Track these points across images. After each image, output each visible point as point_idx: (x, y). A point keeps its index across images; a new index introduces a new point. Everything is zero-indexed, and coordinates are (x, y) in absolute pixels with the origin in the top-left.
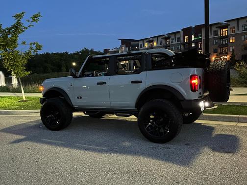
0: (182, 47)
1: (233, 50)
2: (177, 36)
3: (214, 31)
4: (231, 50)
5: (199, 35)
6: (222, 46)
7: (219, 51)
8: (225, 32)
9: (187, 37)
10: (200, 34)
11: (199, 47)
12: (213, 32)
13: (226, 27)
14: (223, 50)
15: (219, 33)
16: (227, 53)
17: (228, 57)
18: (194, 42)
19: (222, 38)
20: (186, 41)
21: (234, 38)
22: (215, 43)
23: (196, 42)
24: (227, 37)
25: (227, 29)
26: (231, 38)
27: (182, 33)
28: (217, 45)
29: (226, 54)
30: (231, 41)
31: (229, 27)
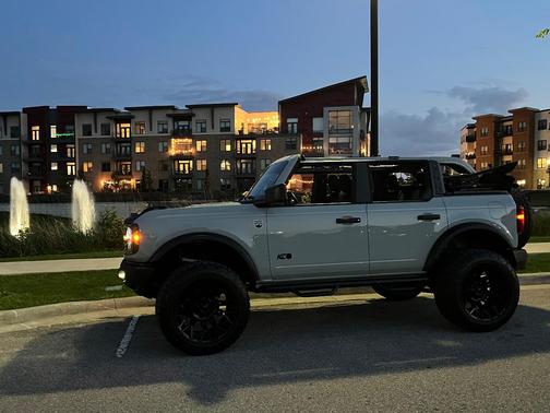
0: (24, 150)
1: (143, 169)
2: (12, 123)
3: (102, 125)
4: (138, 169)
5: (68, 127)
6: (120, 158)
7: (114, 167)
8: (125, 130)
9: (38, 128)
10: (71, 127)
11: (69, 155)
12: (99, 126)
13: (127, 119)
14: (121, 166)
15: (113, 130)
16: (130, 173)
17: (133, 182)
18: (55, 141)
19: (119, 141)
20: (36, 136)
21: (143, 144)
22: (104, 151)
23: (61, 143)
24: (131, 141)
25: (129, 125)
26: (138, 144)
27: (24, 117)
28: (110, 155)
29: (129, 175)
30: (138, 150)
31: (133, 120)
